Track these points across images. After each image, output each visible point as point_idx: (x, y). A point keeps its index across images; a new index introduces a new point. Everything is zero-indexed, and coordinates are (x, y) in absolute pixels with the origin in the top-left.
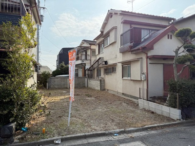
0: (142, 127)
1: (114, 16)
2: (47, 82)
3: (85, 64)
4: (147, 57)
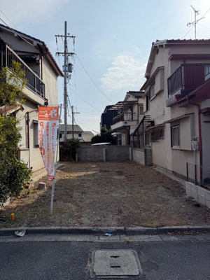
0: (157, 227)
1: (160, 50)
2: (76, 153)
3: (129, 127)
4: (200, 112)
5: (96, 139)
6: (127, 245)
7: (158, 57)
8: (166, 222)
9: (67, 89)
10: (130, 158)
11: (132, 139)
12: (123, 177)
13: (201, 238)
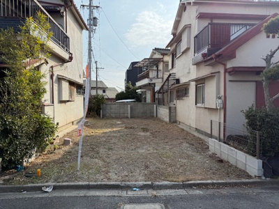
0: (183, 181)
1: (188, 7)
2: (100, 109)
3: (154, 84)
4: (226, 71)
5: (121, 96)
6: (155, 200)
7: (185, 15)
8: (191, 177)
9: (92, 43)
10: (155, 115)
11: (156, 97)
12: (148, 134)
13: (224, 191)
